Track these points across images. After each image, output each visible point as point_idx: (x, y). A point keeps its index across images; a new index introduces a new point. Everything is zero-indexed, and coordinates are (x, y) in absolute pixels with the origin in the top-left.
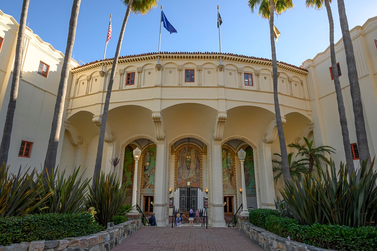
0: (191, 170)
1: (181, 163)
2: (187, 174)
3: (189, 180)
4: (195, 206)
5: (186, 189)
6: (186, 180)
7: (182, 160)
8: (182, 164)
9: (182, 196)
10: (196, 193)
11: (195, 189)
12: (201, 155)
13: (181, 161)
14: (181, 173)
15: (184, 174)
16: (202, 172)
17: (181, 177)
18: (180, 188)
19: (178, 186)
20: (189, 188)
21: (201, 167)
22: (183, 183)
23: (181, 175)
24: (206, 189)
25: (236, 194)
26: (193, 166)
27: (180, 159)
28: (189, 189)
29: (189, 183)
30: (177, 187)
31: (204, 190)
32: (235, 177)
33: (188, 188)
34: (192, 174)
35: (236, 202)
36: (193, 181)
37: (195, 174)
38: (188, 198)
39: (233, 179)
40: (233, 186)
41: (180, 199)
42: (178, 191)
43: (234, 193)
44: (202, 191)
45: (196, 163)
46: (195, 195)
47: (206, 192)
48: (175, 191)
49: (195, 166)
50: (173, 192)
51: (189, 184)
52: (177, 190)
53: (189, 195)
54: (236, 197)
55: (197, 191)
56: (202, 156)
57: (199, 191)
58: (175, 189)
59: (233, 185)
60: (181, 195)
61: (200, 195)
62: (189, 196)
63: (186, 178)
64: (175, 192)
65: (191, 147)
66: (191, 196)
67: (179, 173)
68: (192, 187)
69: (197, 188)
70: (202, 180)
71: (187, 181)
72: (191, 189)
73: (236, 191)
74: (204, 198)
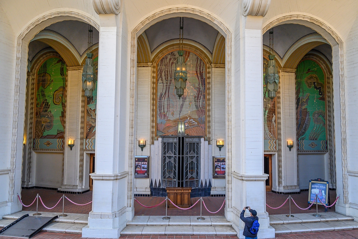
0: (187, 100)
1: (165, 85)
2: (179, 110)
3: (183, 120)
4: (194, 175)
5: (176, 140)
6: (175, 121)
7: (167, 79)
8: (168, 88)
9: (167, 155)
10: (198, 148)
11: (195, 140)
12: (209, 68)
13: (165, 81)
14: (166, 106)
15: (171, 109)
16: (209, 105)
17: (165, 116)
18: (163, 137)
19: (159, 134)
20: (183, 138)
21: (209, 94)
22: (169, 127)
23: (166, 110)
24: (218, 140)
25: (280, 151)
26: (190, 91)
27: (164, 78)
28: (181, 140)
29: (183, 126)
30: (157, 136)
31: (213, 143)
32: (279, 115)
33: (179, 138)
34: (189, 110)
35: (280, 166)
36: (190, 123)
37: (195, 109)
38: (179, 157)
39: (273, 120)
40: (274, 133)
41: (164, 159)
42: (159, 143)
43: (276, 147)
44: (209, 144)
45: (197, 85)
46: (194, 151)
47: (218, 146)
48: (153, 143)
49: (195, 92)
50: (148, 146)
51: (181, 128)
52: (155, 142)
53: (181, 151)
54: (280, 156)
55: (198, 144)
56: (210, 70)
57: (203, 144)
58: (151, 140)
59: (274, 131)
60: (164, 152)
61: (206, 153)
62: (183, 154)
63: (177, 116)
64: (152, 146)
65: (186, 52)
66: (187, 154)
67: (160, 107)
68: (188, 136)
69: (199, 137)
70: (209, 122)
71: (177, 122)
72: (187, 140)
73: (280, 145)
74: (213, 157)
